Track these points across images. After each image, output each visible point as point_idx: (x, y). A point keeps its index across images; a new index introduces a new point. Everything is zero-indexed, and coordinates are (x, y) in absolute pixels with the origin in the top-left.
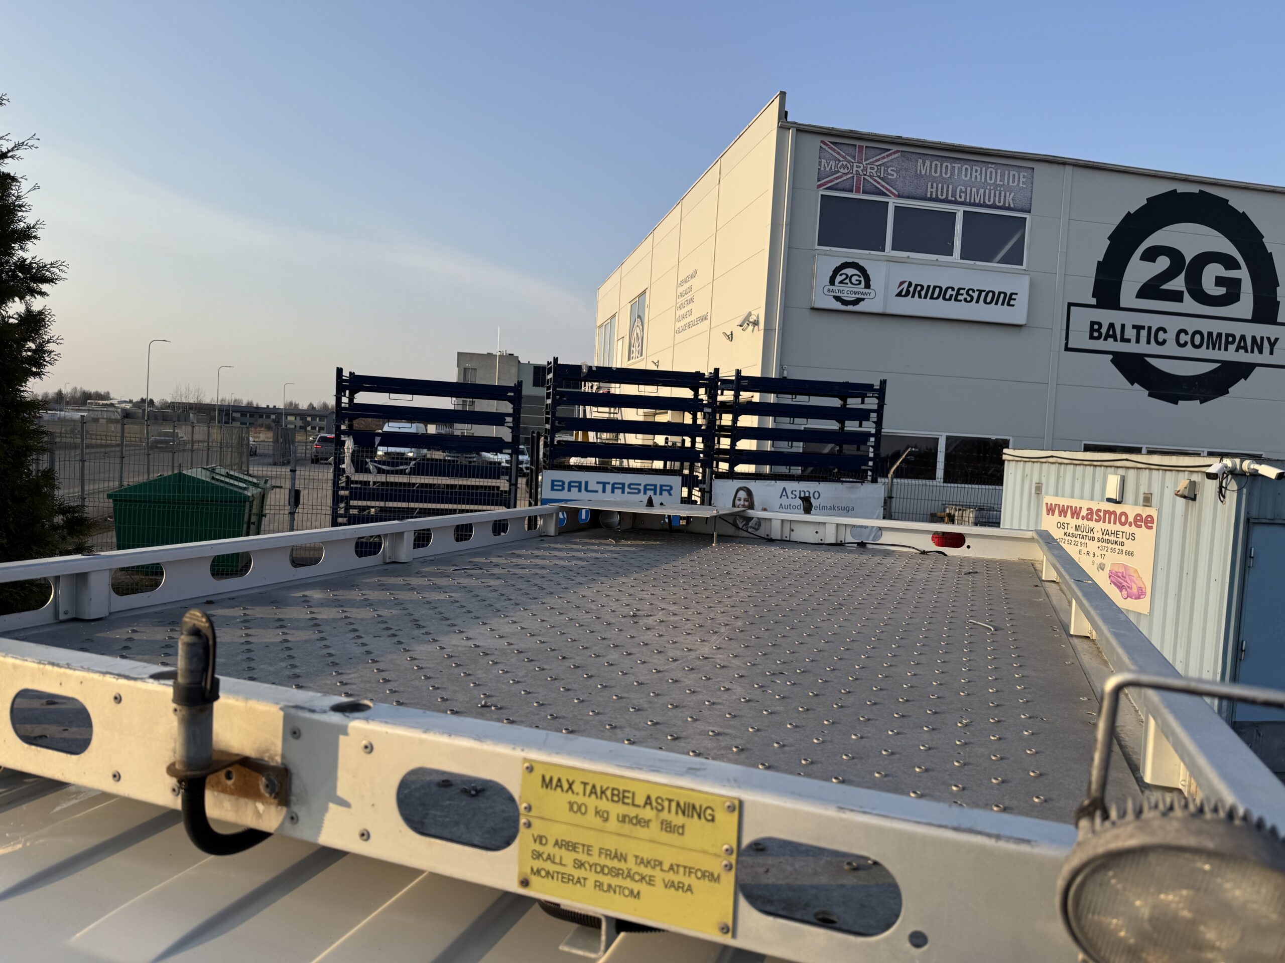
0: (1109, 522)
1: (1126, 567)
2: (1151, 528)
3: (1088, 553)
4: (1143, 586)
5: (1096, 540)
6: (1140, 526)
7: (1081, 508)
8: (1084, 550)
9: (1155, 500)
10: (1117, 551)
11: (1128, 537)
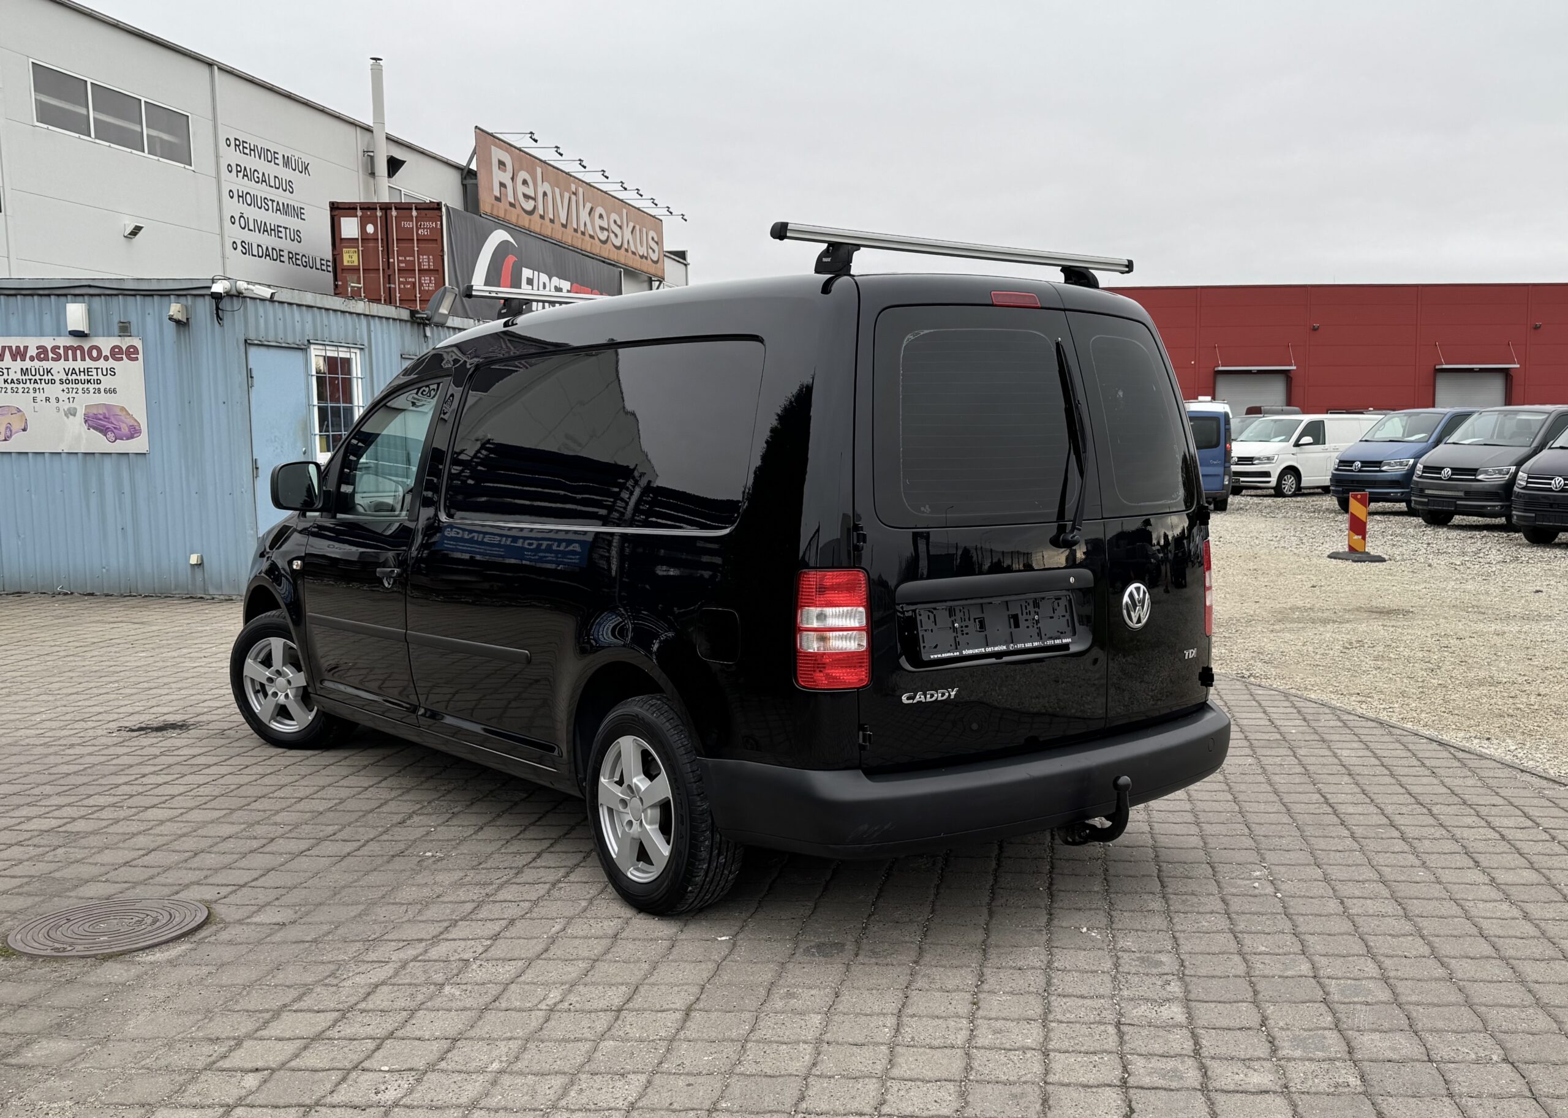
0: (75, 359)
1: (108, 407)
2: (137, 359)
3: (47, 399)
4: (136, 424)
5: (58, 382)
6: (121, 359)
7: (26, 348)
8: (41, 396)
9: (134, 329)
10: (92, 391)
11: (105, 373)
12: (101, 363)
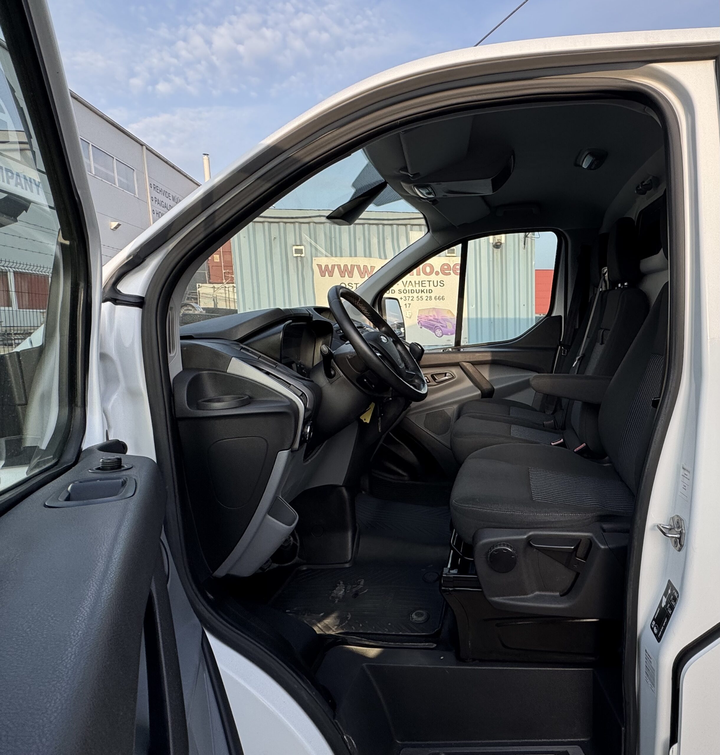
1: (437, 311)
10: (425, 298)
11: (436, 285)
12: (433, 277)
